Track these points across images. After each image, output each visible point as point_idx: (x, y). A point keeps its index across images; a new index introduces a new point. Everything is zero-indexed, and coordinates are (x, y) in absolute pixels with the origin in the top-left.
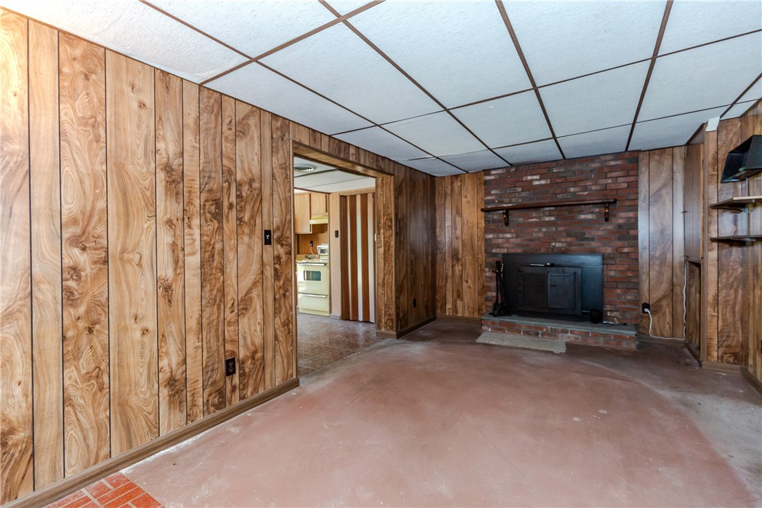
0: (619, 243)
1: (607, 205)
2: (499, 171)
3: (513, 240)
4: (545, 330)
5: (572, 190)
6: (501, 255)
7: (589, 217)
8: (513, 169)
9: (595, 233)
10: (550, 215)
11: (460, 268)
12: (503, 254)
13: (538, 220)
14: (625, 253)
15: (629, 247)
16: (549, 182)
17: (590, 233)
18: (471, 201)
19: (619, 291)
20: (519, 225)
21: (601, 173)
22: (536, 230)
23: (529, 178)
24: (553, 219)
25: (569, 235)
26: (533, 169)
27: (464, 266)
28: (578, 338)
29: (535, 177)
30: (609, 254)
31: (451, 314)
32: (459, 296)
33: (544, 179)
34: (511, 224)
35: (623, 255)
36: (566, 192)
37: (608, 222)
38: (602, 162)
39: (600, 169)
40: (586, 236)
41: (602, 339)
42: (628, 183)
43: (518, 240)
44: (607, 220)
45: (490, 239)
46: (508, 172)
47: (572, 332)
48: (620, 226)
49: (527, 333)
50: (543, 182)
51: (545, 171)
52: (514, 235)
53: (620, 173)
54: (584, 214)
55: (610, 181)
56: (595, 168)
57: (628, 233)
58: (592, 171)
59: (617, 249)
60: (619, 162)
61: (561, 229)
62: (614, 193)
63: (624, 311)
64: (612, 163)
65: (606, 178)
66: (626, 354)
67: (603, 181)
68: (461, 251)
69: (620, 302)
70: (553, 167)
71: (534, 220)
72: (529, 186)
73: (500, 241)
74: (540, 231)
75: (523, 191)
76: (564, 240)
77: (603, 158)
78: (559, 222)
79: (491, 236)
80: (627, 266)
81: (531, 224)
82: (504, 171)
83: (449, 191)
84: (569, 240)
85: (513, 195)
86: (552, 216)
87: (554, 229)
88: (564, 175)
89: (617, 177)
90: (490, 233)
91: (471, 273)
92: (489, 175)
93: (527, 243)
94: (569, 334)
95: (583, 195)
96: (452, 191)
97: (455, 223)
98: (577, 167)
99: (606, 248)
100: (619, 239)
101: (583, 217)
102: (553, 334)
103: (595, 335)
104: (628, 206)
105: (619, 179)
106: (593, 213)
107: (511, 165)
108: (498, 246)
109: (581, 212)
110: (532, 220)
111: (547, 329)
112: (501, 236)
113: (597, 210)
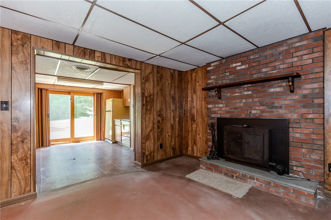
0: (304, 110)
1: (290, 79)
2: (216, 63)
3: (223, 109)
4: (238, 174)
5: (264, 70)
6: (216, 118)
7: (278, 90)
8: (224, 61)
9: (283, 102)
10: (248, 91)
11: (195, 126)
12: (218, 118)
13: (240, 94)
14: (310, 119)
15: (313, 113)
16: (247, 66)
17: (278, 103)
18: (201, 84)
19: (304, 150)
20: (228, 98)
21: (288, 54)
22: (238, 101)
23: (234, 65)
24: (250, 93)
25: (262, 105)
26: (237, 59)
27: (197, 125)
28: (262, 185)
29: (238, 64)
30: (294, 120)
31: (191, 154)
32: (195, 143)
33: (244, 65)
34: (223, 98)
35: (307, 121)
36: (260, 72)
37: (294, 93)
38: (289, 45)
39: (287, 51)
40: (275, 105)
41: (282, 190)
42: (313, 59)
43: (227, 109)
44: (292, 92)
45: (210, 108)
46: (221, 63)
47: (257, 180)
48: (305, 96)
49: (226, 174)
50: (243, 67)
51: (245, 59)
52: (225, 105)
53: (305, 52)
54: (274, 88)
55: (295, 59)
56: (283, 51)
57: (313, 102)
58: (280, 53)
59: (302, 115)
60: (304, 43)
61: (256, 100)
62: (300, 68)
63: (309, 168)
64: (298, 44)
65: (293, 57)
66: (301, 210)
67: (290, 60)
68: (196, 115)
69: (305, 160)
70: (250, 55)
71: (237, 94)
72: (234, 71)
73: (216, 109)
74: (241, 102)
75: (230, 75)
76: (258, 108)
77: (289, 42)
78: (255, 95)
79: (210, 106)
80: (312, 130)
81: (235, 98)
82: (219, 62)
83: (190, 80)
84: (262, 108)
85: (224, 78)
86: (250, 91)
87: (251, 100)
88: (258, 59)
89: (302, 56)
90: (210, 104)
91: (201, 129)
92: (210, 66)
93: (233, 110)
94: (255, 181)
95: (273, 72)
96: (191, 79)
97: (193, 98)
98: (268, 52)
99: (292, 114)
100: (304, 107)
101: (272, 90)
102: (243, 178)
103: (276, 186)
104: (313, 79)
105: (303, 56)
106: (281, 86)
107: (223, 58)
108: (215, 113)
109: (271, 87)
110: (236, 94)
111: (240, 174)
112: (217, 106)
113: (284, 84)
